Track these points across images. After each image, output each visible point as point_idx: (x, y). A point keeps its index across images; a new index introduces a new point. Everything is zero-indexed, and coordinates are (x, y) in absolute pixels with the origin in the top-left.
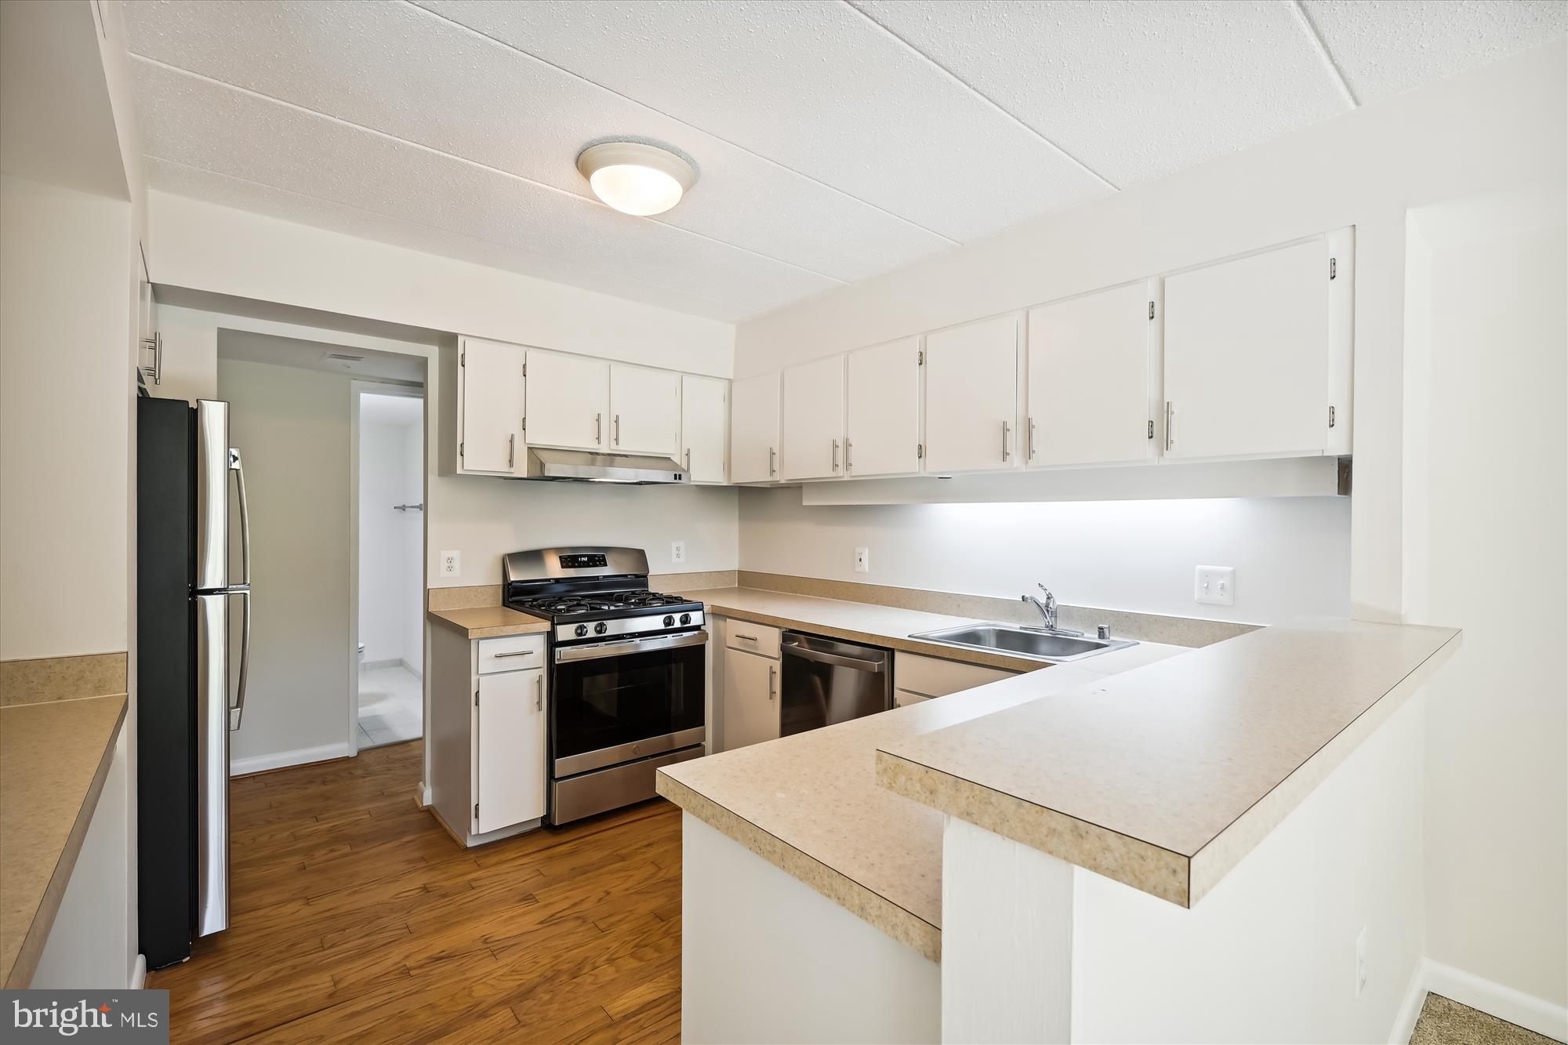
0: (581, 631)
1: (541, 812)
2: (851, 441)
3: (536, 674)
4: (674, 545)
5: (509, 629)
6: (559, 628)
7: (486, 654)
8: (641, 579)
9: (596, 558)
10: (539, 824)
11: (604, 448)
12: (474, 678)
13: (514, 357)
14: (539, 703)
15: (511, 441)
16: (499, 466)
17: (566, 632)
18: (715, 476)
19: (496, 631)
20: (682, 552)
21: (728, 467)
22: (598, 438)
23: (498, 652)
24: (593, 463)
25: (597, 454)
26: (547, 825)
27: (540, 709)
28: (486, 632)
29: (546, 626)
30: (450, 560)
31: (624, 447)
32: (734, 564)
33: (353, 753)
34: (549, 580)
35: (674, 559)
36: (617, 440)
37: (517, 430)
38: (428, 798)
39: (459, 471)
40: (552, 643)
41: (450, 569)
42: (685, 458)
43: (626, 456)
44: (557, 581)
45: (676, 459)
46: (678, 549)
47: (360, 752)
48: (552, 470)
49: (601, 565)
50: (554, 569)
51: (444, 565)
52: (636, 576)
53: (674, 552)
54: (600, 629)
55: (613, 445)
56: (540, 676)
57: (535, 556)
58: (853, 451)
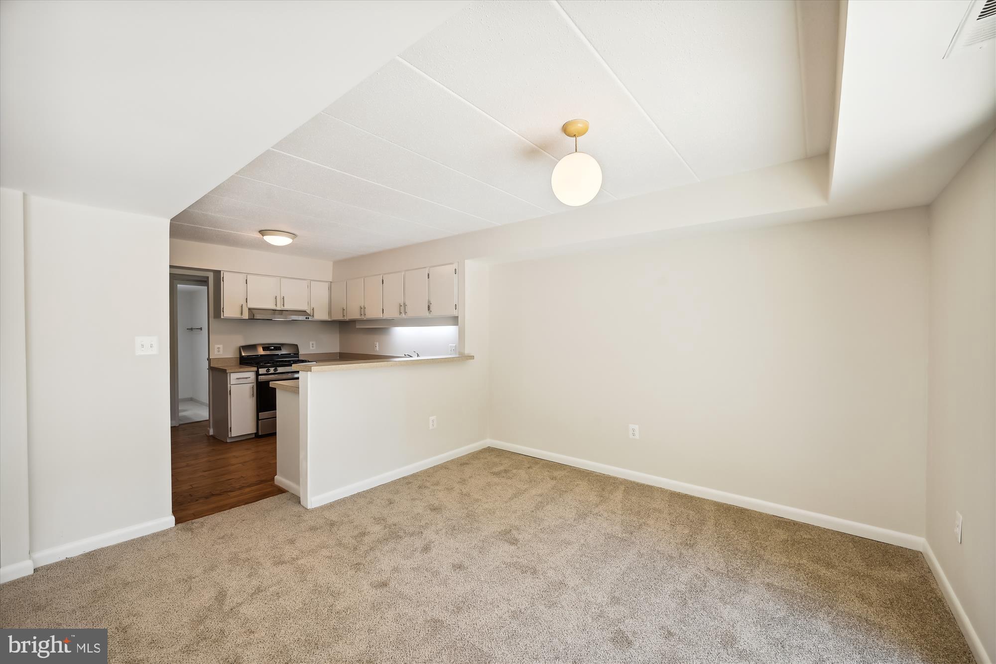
0: (268, 371)
1: (254, 431)
2: (366, 307)
3: (251, 385)
4: (311, 343)
5: (242, 370)
6: (260, 369)
7: (233, 378)
8: (297, 354)
9: (278, 347)
10: (254, 436)
11: (279, 308)
12: (229, 386)
13: (242, 278)
14: (253, 394)
15: (242, 307)
16: (237, 315)
17: (262, 371)
18: (325, 317)
19: (237, 371)
20: (314, 346)
21: (330, 313)
22: (276, 305)
23: (238, 377)
24: (274, 314)
25: (276, 310)
26: (257, 436)
27: (253, 396)
28: (233, 371)
29: (255, 369)
30: (218, 348)
31: (287, 307)
32: (337, 350)
33: (177, 425)
34: (258, 355)
35: (311, 348)
36: (283, 305)
37: (244, 303)
38: (211, 432)
39: (222, 317)
40: (257, 374)
41: (219, 351)
42: (312, 311)
43: (287, 311)
44: (261, 355)
45: (308, 311)
46: (313, 344)
47: (180, 425)
48: (258, 316)
49: (279, 350)
50: (261, 352)
51: (216, 350)
52: (295, 354)
53: (311, 346)
54: (275, 370)
55: (282, 307)
56: (253, 386)
57: (253, 347)
58: (366, 310)
